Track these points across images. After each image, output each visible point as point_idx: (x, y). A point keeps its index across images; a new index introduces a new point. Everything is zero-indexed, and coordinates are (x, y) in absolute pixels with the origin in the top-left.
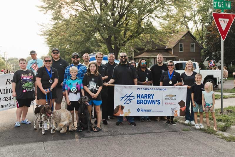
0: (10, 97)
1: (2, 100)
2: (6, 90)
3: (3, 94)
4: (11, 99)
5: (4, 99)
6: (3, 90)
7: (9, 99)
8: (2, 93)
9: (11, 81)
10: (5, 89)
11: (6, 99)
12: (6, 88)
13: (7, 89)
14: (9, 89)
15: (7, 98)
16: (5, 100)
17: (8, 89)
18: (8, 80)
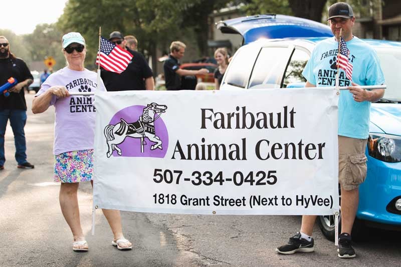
0: (220, 174)
1: (186, 180)
2: (203, 146)
3: (190, 158)
4: (221, 181)
5: (193, 178)
6: (189, 147)
7: (215, 180)
8: (186, 156)
9: (219, 117)
10: (200, 144)
11: (203, 178)
12: (203, 140)
13: (206, 143)
14: (215, 145)
15: (208, 175)
16: (197, 181)
17: (210, 147)
18: (208, 114)
